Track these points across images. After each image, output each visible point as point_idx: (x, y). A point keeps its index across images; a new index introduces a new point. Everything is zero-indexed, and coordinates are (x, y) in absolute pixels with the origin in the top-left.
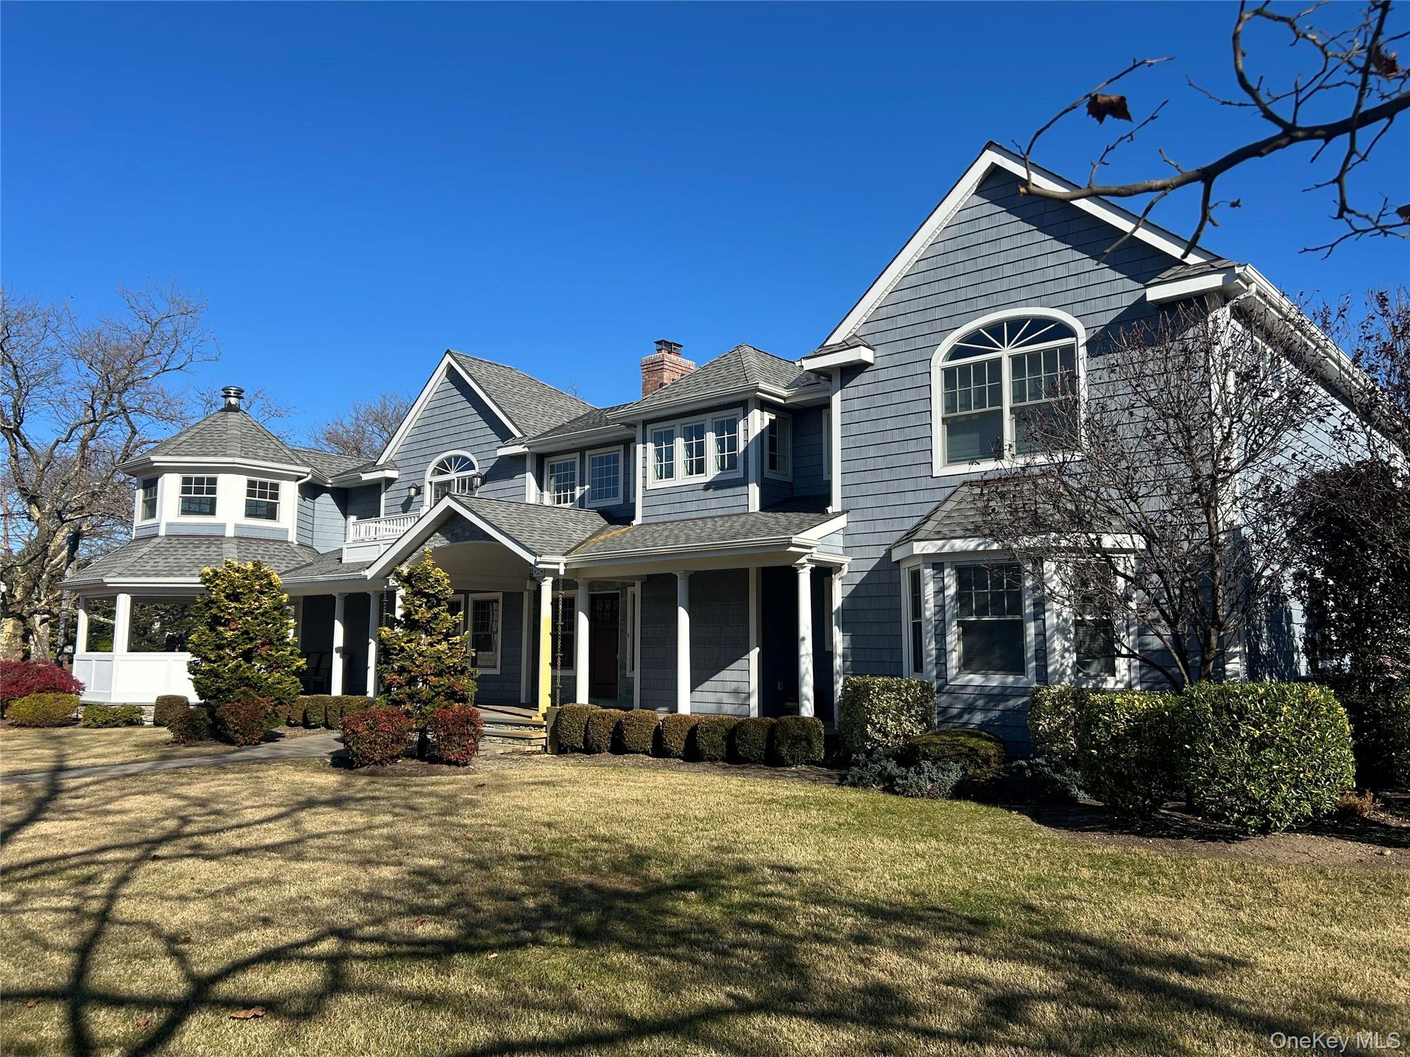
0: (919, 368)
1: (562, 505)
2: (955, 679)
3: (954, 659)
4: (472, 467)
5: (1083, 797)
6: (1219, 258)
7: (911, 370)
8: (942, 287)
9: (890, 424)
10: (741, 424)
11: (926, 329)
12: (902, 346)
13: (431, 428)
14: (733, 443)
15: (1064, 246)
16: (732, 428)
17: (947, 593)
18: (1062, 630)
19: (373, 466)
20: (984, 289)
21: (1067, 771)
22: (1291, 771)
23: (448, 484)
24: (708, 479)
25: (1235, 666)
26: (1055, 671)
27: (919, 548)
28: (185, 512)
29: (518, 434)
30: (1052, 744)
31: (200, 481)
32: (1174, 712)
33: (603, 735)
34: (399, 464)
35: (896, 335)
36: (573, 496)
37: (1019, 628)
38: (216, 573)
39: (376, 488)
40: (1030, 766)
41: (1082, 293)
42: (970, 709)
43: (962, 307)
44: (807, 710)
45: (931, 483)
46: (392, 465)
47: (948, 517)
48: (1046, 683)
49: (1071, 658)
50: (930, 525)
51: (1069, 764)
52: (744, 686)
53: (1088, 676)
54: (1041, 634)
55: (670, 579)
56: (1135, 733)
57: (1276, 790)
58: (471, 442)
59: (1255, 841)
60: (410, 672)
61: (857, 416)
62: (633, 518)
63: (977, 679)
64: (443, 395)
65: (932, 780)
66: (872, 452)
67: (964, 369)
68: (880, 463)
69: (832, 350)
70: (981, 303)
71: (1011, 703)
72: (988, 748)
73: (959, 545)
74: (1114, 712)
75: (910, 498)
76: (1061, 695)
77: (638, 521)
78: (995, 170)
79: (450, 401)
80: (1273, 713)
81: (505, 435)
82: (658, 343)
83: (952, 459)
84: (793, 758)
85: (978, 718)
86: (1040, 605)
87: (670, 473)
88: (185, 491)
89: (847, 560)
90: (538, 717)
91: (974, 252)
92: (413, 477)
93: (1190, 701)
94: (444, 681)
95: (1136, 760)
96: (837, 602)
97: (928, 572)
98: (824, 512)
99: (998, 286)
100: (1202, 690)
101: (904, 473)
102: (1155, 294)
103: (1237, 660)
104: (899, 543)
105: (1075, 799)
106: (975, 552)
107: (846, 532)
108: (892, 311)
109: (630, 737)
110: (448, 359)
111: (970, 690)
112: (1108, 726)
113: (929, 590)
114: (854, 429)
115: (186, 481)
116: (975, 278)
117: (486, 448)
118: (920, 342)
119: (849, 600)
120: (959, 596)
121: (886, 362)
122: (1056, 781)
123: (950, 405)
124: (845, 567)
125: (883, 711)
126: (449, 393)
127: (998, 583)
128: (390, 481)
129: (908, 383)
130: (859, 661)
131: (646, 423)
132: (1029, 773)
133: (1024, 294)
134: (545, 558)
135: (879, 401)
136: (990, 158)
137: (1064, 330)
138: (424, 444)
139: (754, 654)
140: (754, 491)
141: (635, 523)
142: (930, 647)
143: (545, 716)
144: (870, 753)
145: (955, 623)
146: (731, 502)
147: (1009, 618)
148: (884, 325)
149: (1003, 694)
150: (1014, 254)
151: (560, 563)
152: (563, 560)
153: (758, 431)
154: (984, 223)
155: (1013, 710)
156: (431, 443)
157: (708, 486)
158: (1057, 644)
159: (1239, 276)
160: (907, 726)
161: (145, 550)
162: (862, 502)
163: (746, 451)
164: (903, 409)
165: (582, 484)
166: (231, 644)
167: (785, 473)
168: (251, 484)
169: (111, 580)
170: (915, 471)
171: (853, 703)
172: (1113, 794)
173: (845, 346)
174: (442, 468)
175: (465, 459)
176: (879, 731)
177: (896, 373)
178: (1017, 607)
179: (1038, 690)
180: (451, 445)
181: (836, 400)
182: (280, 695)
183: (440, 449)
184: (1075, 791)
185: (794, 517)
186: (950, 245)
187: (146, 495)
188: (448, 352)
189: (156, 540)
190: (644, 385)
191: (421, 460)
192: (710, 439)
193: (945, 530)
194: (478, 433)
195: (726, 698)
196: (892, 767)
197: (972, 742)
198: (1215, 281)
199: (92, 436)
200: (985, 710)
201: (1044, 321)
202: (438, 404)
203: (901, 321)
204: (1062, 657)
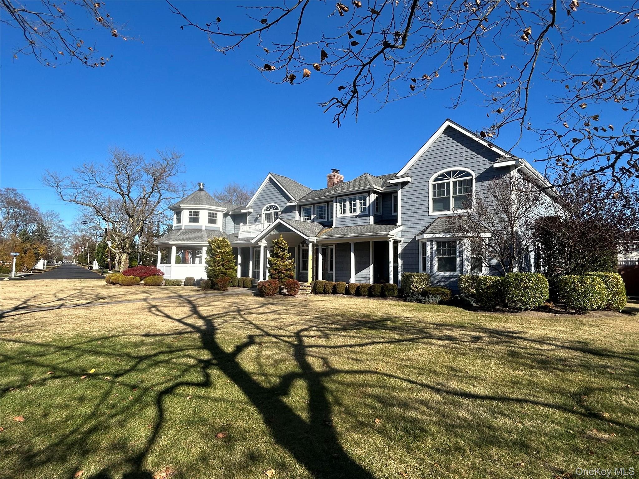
0: (425, 184)
1: (307, 221)
2: (435, 273)
3: (435, 268)
4: (277, 209)
5: (475, 304)
6: (514, 156)
7: (423, 184)
8: (432, 160)
9: (416, 200)
10: (368, 198)
11: (427, 172)
12: (420, 177)
13: (264, 196)
14: (365, 204)
15: (469, 150)
16: (365, 199)
17: (434, 249)
18: (467, 260)
19: (244, 208)
20: (445, 161)
21: (470, 298)
22: (534, 294)
23: (270, 214)
24: (357, 214)
25: (516, 270)
26: (465, 271)
27: (426, 236)
28: (190, 221)
29: (293, 199)
30: (465, 290)
31: (194, 212)
32: (502, 281)
33: (330, 289)
34: (253, 207)
35: (419, 174)
36: (310, 218)
37: (455, 259)
38: (213, 241)
39: (245, 215)
40: (459, 296)
41: (474, 164)
42: (440, 281)
43: (438, 166)
44: (392, 282)
45: (429, 217)
46: (251, 207)
47: (434, 227)
48: (463, 274)
49: (470, 267)
50: (429, 230)
51: (470, 296)
52: (368, 276)
53: (474, 272)
54: (461, 261)
55: (349, 244)
56: (492, 286)
57: (530, 299)
58: (277, 201)
59: (523, 312)
60: (278, 270)
61: (406, 197)
62: (333, 225)
63: (442, 273)
64: (268, 186)
65: (432, 300)
66: (410, 208)
67: (439, 184)
68: (413, 211)
69: (398, 178)
70: (444, 166)
71: (452, 280)
72: (448, 291)
73: (438, 235)
74: (487, 281)
75: (422, 221)
76: (468, 277)
77: (334, 226)
78: (449, 127)
79: (270, 188)
80: (529, 280)
81: (289, 199)
82: (333, 170)
83: (435, 210)
84: (389, 295)
85: (442, 284)
86: (461, 252)
87: (344, 212)
88: (190, 215)
89: (402, 239)
90: (308, 284)
91: (442, 150)
92: (258, 211)
93: (508, 277)
94: (288, 272)
95: (492, 293)
96: (399, 251)
97: (428, 243)
98: (396, 225)
99: (449, 161)
100: (510, 275)
101: (420, 214)
102: (496, 165)
103: (516, 268)
104: (419, 234)
105: (472, 305)
106: (442, 237)
107: (402, 231)
108: (417, 166)
109: (338, 289)
110: (270, 175)
111: (440, 276)
112: (485, 284)
113: (428, 248)
114: (405, 201)
115: (190, 212)
116: (442, 158)
117: (282, 203)
118: (425, 176)
119: (403, 250)
120: (437, 249)
121: (415, 181)
122: (467, 300)
123: (434, 195)
124: (402, 242)
125: (416, 282)
126: (270, 186)
127: (449, 246)
128: (250, 213)
129: (422, 188)
130: (406, 268)
131: (337, 197)
132: (459, 298)
133: (457, 163)
134: (311, 237)
135: (413, 193)
136: (447, 123)
137: (469, 174)
138: (261, 201)
139: (371, 267)
140: (372, 218)
141: (333, 227)
142: (428, 264)
143: (311, 284)
144: (413, 293)
145: (436, 257)
146: (364, 221)
147: (452, 256)
148: (415, 171)
149: (450, 277)
150: (454, 152)
151: (315, 239)
152: (316, 238)
153: (373, 200)
154: (445, 142)
155: (453, 282)
156: (264, 201)
157: (357, 217)
158: (466, 263)
159: (520, 162)
160: (423, 286)
161: (179, 233)
162: (407, 222)
163: (369, 206)
164: (420, 195)
165: (314, 215)
166: (218, 262)
167: (380, 213)
168: (209, 213)
169: (171, 242)
170: (424, 214)
171: (406, 280)
172: (486, 302)
173: (403, 176)
174: (267, 209)
175: (275, 206)
176: (415, 287)
177: (417, 185)
178: (454, 253)
179: (461, 276)
180: (270, 202)
181: (400, 192)
182: (231, 276)
183: (267, 203)
184: (472, 303)
185: (387, 226)
186: (435, 148)
187: (177, 216)
188: (270, 173)
189: (182, 230)
190: (328, 183)
191: (261, 206)
192: (358, 202)
193: (434, 231)
194: (279, 198)
195: (362, 279)
196: (420, 297)
197: (443, 290)
198: (513, 163)
199: (149, 197)
200: (444, 281)
201: (463, 171)
202: (266, 189)
203: (420, 170)
204: (468, 267)
